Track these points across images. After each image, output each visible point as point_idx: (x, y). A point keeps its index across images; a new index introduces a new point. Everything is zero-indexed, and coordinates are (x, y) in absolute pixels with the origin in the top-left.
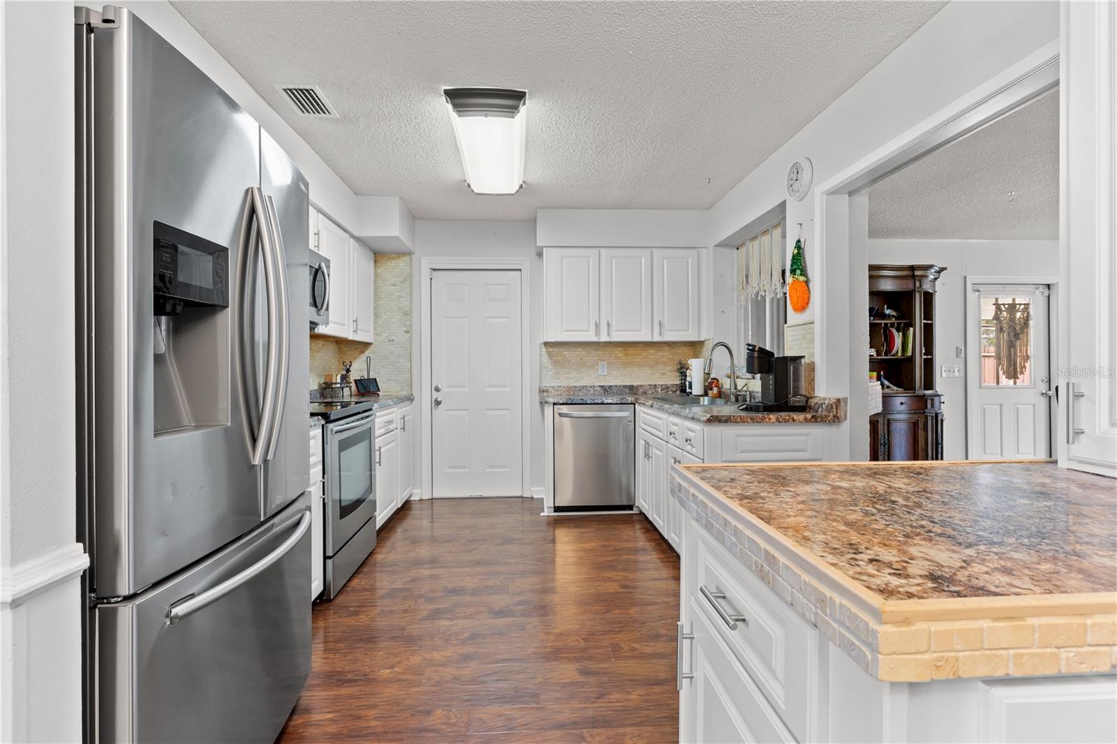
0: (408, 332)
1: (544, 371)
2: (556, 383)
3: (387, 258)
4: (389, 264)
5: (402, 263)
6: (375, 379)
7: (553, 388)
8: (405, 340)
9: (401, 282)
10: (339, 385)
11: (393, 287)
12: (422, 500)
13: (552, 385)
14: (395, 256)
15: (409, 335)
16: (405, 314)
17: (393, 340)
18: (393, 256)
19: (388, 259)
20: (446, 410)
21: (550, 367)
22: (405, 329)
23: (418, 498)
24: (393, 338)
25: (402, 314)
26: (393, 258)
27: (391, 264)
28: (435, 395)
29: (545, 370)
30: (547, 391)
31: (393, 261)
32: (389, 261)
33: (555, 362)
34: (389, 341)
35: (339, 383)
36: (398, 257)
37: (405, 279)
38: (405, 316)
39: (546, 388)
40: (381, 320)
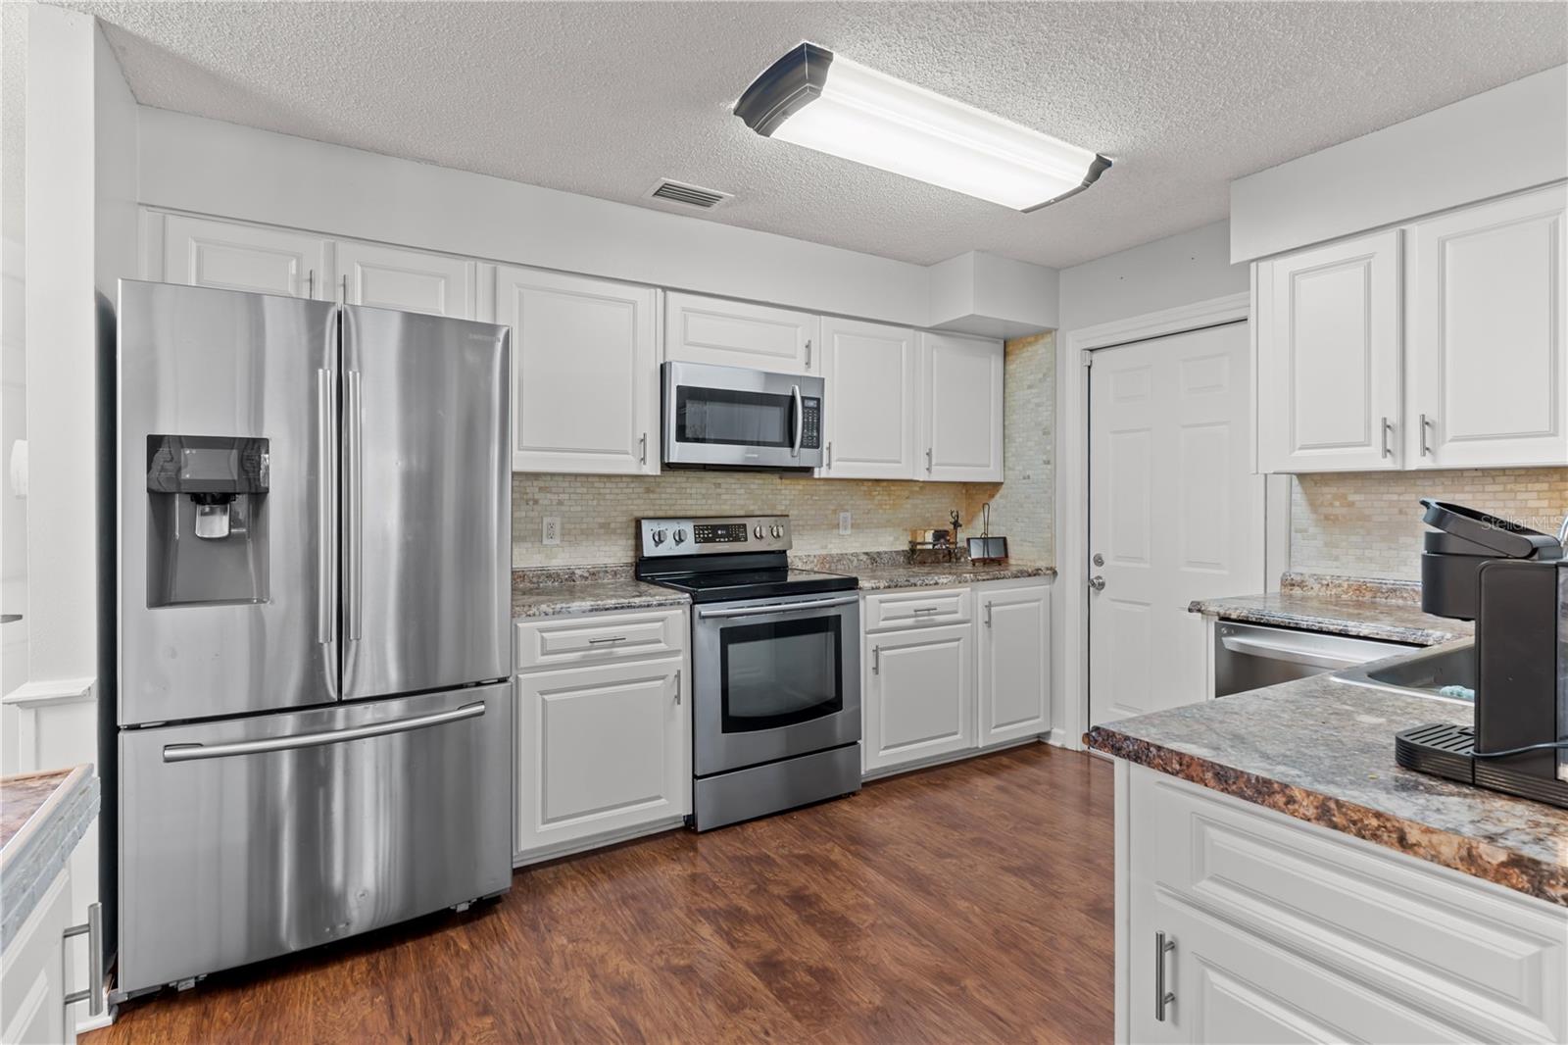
0: (1048, 463)
1: (1297, 537)
2: (1327, 569)
3: (1021, 345)
4: (1024, 355)
5: (1040, 349)
6: (1005, 539)
7: (1318, 579)
8: (1044, 477)
9: (1040, 380)
10: (931, 547)
11: (1029, 391)
12: (1066, 749)
13: (1319, 571)
14: (1033, 339)
15: (1049, 467)
16: (1044, 434)
17: (1029, 477)
18: (1029, 340)
19: (1024, 346)
20: (1114, 600)
21: (1312, 530)
22: (1044, 458)
23: (1058, 744)
24: (1029, 473)
25: (1041, 433)
26: (1030, 344)
27: (1027, 353)
28: (1095, 571)
29: (1299, 535)
30: (1301, 585)
31: (1030, 349)
32: (1025, 349)
33: (1327, 518)
34: (1024, 478)
35: (930, 543)
36: (1036, 340)
37: (1044, 375)
38: (1045, 437)
39: (1298, 578)
40: (1014, 444)
